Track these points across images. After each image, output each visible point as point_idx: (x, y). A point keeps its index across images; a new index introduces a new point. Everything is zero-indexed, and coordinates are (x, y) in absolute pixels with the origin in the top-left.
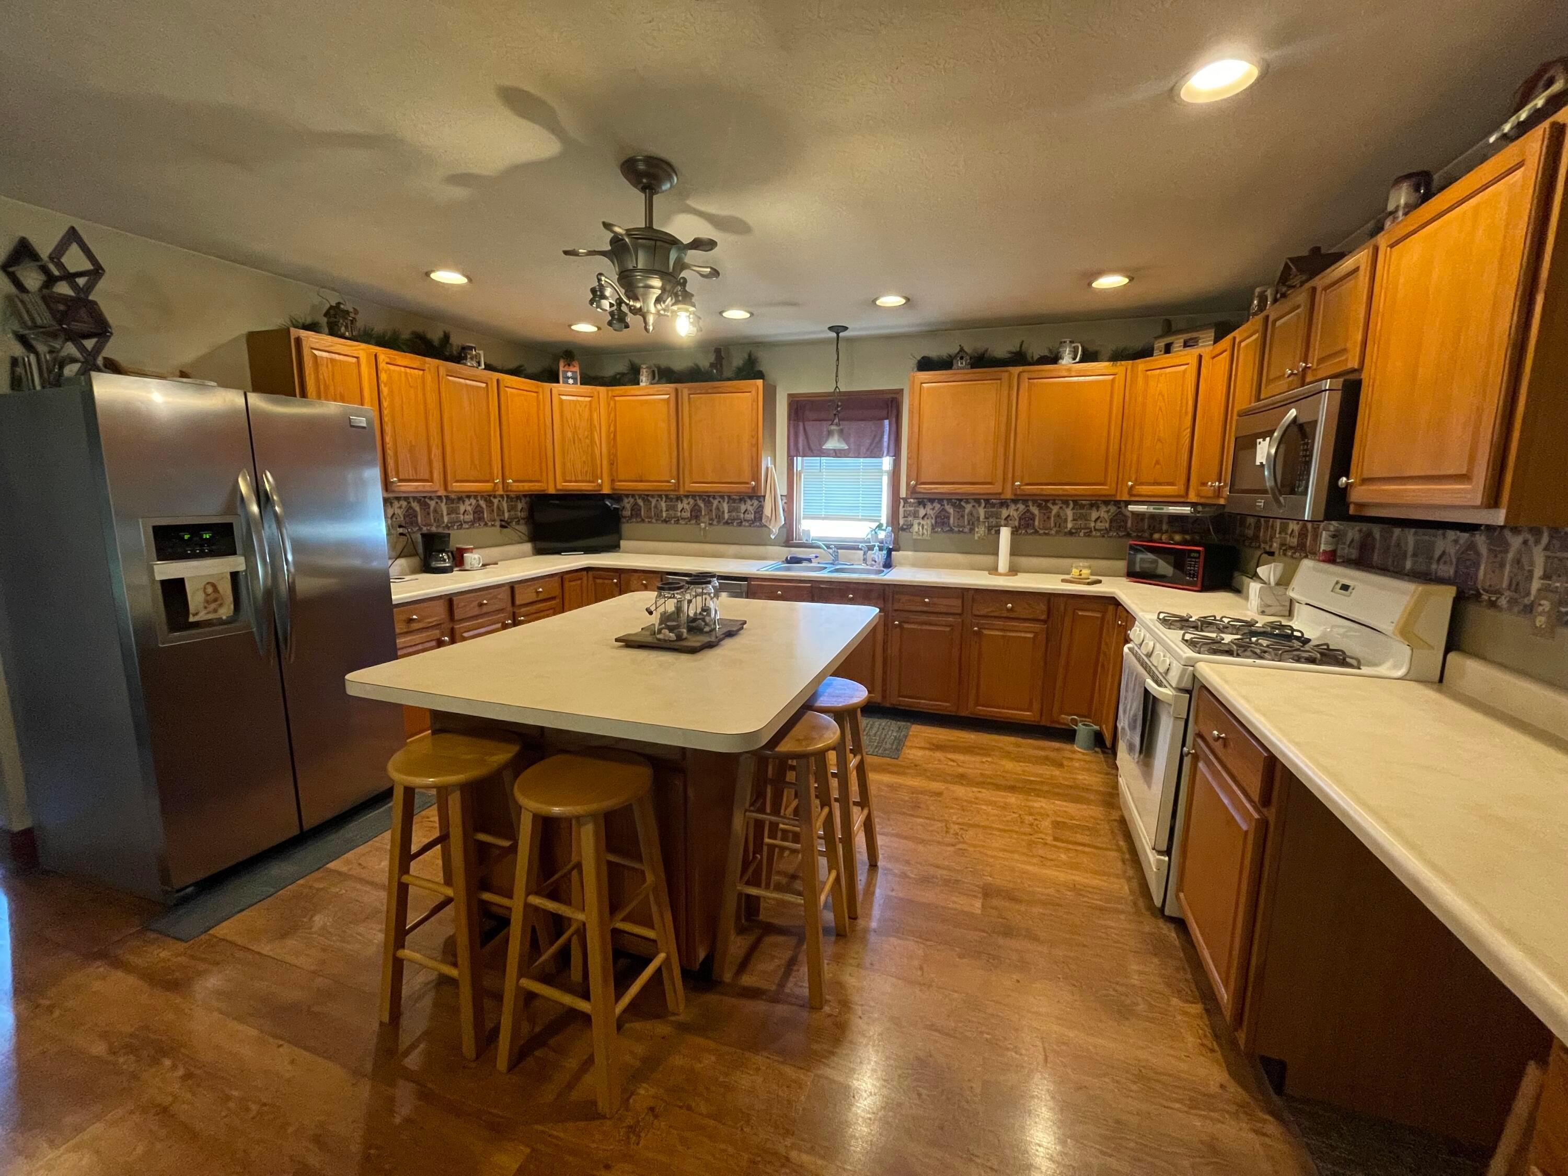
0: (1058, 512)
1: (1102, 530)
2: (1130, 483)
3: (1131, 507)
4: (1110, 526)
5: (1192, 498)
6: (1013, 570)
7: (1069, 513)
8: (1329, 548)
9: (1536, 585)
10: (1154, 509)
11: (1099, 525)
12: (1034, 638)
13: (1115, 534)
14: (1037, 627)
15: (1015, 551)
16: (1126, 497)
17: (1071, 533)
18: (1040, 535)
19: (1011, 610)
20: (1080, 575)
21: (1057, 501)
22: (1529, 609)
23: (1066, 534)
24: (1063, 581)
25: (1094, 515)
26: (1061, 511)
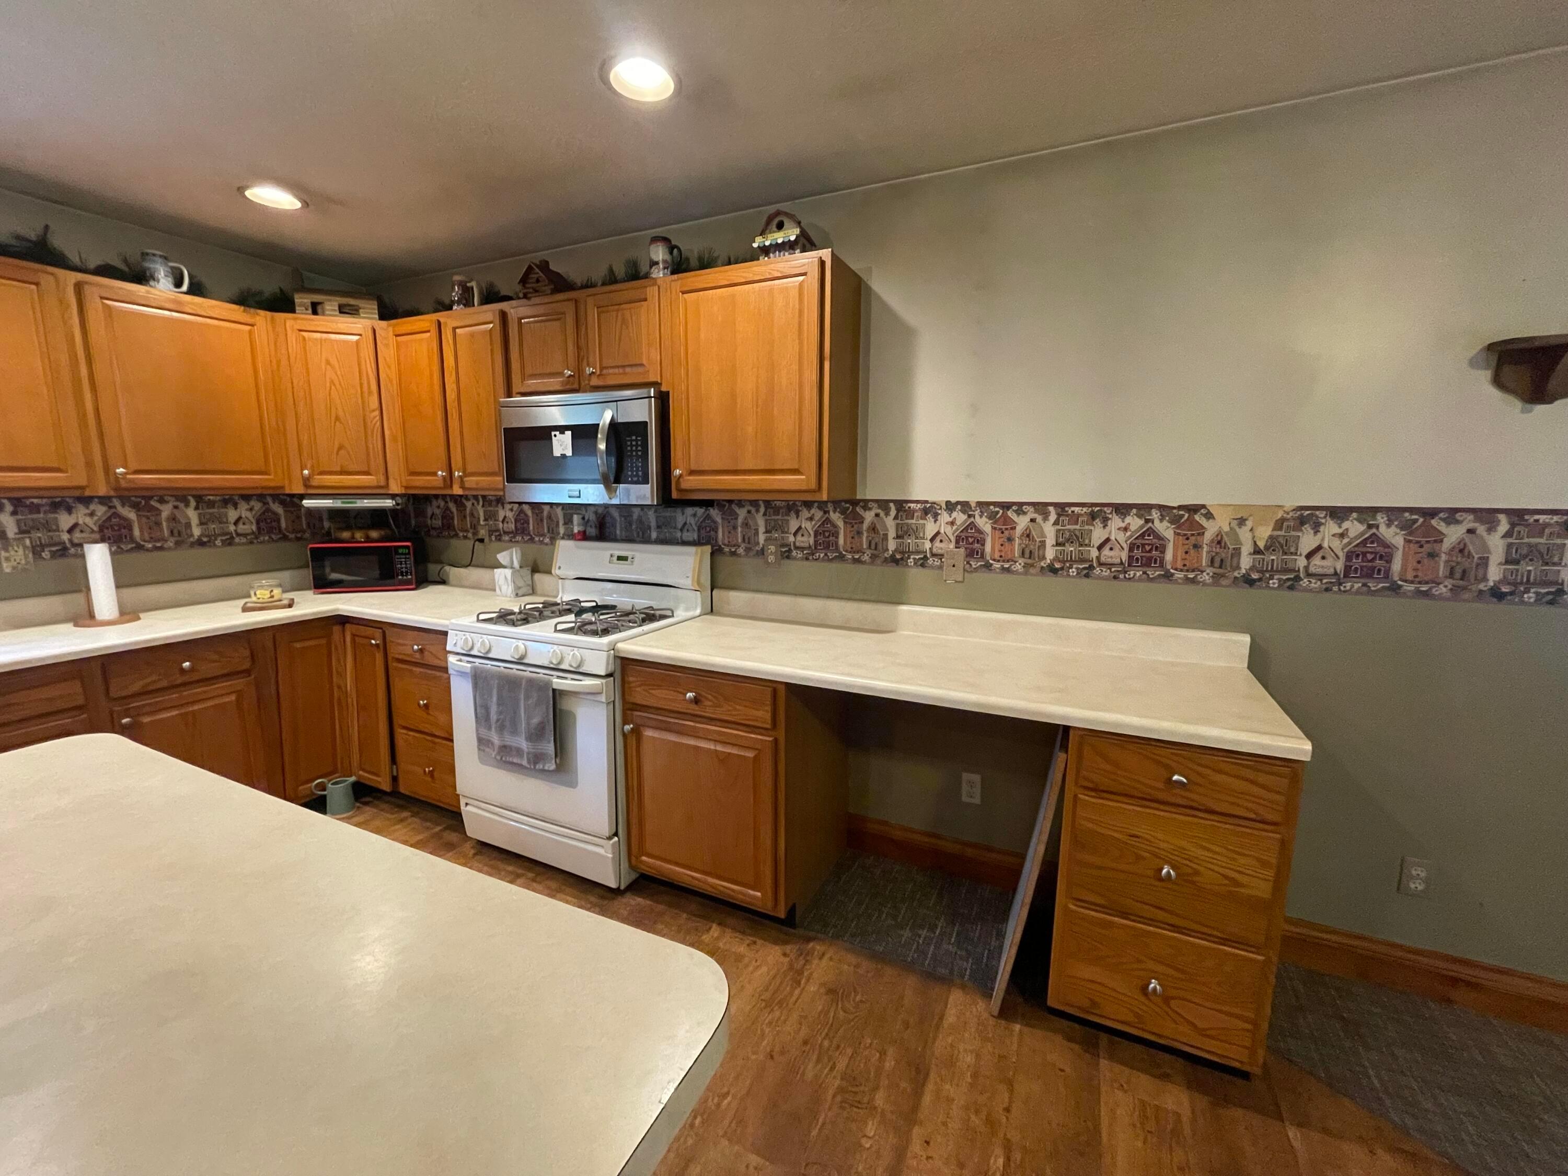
0: (172, 513)
1: (248, 534)
2: (306, 472)
3: (307, 503)
4: (259, 528)
5: (395, 488)
6: (128, 614)
7: (192, 515)
8: (581, 528)
9: (762, 538)
10: (343, 503)
11: (241, 528)
12: (239, 702)
13: (267, 538)
14: (239, 683)
15: (121, 582)
16: (299, 489)
17: (200, 543)
18: (148, 550)
19: (192, 669)
20: (272, 597)
21: (166, 498)
22: (762, 552)
23: (192, 545)
24: (245, 609)
25: (232, 515)
26: (176, 511)
